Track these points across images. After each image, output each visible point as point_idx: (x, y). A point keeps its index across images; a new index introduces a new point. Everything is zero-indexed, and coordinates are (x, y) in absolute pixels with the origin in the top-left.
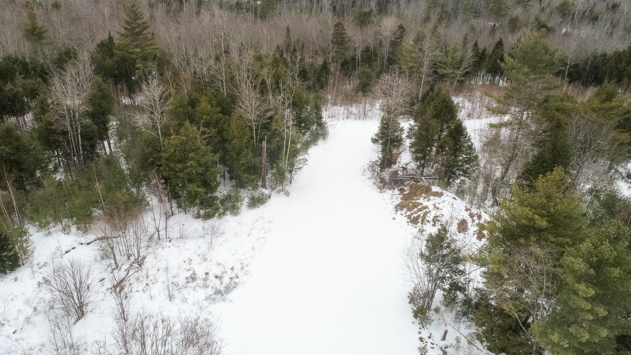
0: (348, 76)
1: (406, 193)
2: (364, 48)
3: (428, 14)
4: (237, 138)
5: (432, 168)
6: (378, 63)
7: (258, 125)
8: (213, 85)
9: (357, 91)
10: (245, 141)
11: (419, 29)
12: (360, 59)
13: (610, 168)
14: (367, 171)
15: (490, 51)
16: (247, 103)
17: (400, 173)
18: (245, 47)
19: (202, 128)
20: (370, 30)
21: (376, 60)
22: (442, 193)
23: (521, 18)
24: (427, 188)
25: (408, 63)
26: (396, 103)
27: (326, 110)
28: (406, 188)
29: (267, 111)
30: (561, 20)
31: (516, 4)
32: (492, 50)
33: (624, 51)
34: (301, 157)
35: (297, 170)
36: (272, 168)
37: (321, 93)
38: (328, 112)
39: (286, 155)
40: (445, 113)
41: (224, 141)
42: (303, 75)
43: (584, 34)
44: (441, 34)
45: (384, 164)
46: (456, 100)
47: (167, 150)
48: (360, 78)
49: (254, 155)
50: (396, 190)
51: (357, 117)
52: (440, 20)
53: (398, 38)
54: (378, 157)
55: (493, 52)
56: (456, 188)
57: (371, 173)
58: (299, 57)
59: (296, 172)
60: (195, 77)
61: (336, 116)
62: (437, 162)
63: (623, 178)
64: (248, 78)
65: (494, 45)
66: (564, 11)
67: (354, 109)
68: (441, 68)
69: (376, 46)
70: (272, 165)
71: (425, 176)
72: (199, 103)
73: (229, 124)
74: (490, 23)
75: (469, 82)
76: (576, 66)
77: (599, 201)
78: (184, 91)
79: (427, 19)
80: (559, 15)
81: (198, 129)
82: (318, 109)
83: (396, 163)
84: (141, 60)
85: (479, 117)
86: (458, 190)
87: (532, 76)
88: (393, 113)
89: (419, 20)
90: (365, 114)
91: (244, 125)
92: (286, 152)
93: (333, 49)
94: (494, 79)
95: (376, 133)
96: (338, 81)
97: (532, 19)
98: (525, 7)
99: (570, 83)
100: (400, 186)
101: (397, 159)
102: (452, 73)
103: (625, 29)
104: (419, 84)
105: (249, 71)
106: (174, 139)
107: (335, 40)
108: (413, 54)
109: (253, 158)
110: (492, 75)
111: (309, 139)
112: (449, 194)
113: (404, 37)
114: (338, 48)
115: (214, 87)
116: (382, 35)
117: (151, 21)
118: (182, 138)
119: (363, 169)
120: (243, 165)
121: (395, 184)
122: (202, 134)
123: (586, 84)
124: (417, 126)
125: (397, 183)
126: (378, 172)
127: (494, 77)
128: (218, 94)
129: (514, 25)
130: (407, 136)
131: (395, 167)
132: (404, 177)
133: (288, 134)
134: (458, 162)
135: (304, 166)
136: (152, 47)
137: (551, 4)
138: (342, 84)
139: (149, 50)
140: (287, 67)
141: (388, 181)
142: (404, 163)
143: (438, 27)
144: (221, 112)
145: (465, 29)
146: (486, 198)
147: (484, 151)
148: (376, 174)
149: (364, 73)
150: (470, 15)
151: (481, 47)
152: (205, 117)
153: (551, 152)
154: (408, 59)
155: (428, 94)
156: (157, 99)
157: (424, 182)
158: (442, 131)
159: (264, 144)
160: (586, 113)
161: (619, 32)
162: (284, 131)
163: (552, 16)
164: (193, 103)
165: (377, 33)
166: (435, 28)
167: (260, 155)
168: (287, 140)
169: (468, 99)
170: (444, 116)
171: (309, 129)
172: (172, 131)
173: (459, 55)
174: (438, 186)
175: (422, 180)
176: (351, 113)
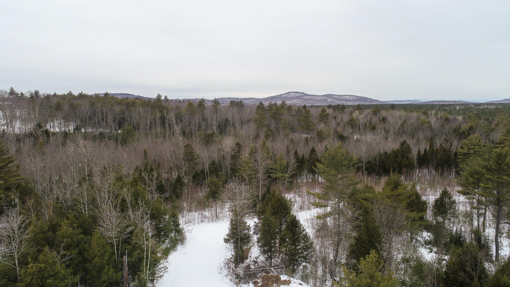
0: (199, 185)
1: (259, 285)
2: (211, 162)
3: (258, 132)
4: (98, 257)
5: (279, 258)
6: (223, 173)
7: (119, 241)
8: (75, 208)
9: (208, 198)
10: (106, 258)
11: (252, 145)
12: (208, 171)
13: (412, 239)
14: (223, 269)
15: (307, 156)
16: (108, 222)
17: (252, 267)
18: (107, 169)
19: (63, 251)
20: (214, 148)
21: (221, 171)
22: (289, 280)
23: (324, 131)
24: (277, 278)
25: (247, 171)
26: (241, 206)
27: (183, 217)
28: (259, 281)
29: (127, 227)
30: (352, 130)
31: (319, 122)
32: (308, 156)
33: (398, 149)
34: (162, 266)
35: (159, 278)
36: (134, 280)
37: (177, 203)
38: (184, 219)
39: (146, 266)
40: (281, 210)
41: (85, 260)
42: (161, 189)
43: (369, 139)
44: (269, 147)
45: (237, 260)
46: (289, 196)
47: (23, 279)
48: (209, 187)
49: (115, 270)
50: (251, 284)
51: (210, 220)
52: (267, 136)
53: (237, 152)
54: (232, 255)
55: (310, 157)
56: (301, 274)
57: (227, 270)
58: (155, 175)
59: (157, 280)
60: (57, 203)
61: (192, 221)
62: (282, 252)
63: (423, 246)
64: (109, 199)
65: (309, 152)
66: (352, 124)
67: (207, 213)
68: (273, 173)
69: (220, 160)
70: (133, 277)
71: (273, 267)
72: (60, 227)
73: (90, 244)
74: (304, 136)
75: (297, 181)
76: (369, 162)
77: (411, 267)
78: (46, 216)
79: (257, 136)
80: (350, 127)
81: (58, 252)
82: (174, 217)
83: (248, 258)
84: (3, 190)
85: (309, 209)
86: (302, 276)
87: (339, 176)
88: (239, 215)
89: (251, 137)
90: (216, 216)
91: (105, 242)
92: (147, 263)
93: (185, 165)
94: (315, 178)
95: (227, 233)
96: (191, 191)
97: (332, 132)
98: (325, 123)
99: (368, 175)
100: (253, 279)
101: (248, 255)
102: (282, 177)
103: (394, 134)
104: (257, 187)
105: (110, 193)
106: (32, 267)
107: (186, 158)
108: (250, 165)
109: (114, 274)
110: (312, 174)
111: (169, 246)
112: (295, 280)
113: (242, 152)
114: (189, 164)
115: (76, 210)
116: (224, 151)
117: (17, 154)
118: (40, 265)
119: (219, 268)
120: (104, 282)
121: (249, 278)
122: (62, 258)
123: (379, 175)
124: (260, 223)
125: (251, 276)
126: (233, 268)
127: (314, 175)
128: (80, 216)
129: (321, 136)
130: (254, 233)
131: (247, 261)
132: (256, 270)
133: (147, 246)
134: (298, 250)
135: (165, 274)
136: (15, 178)
137: (342, 120)
138: (195, 193)
139: (12, 181)
140: (145, 184)
141: (242, 276)
142: (254, 257)
143: (266, 142)
144: (82, 234)
145: (286, 142)
146: (326, 279)
147: (317, 237)
148: (231, 271)
149: (212, 182)
150: (289, 131)
151: (300, 154)
152: (65, 240)
153: (366, 234)
154: (246, 168)
155: (266, 194)
156: (16, 229)
157: (274, 273)
158: (281, 225)
159: (126, 259)
160: (383, 200)
161: (391, 135)
162: (143, 244)
163: (345, 128)
164: (54, 228)
165: (220, 150)
166: (264, 143)
167: (122, 269)
168: (147, 251)
169: (298, 195)
170: (281, 213)
171: (168, 236)
172: (30, 260)
173: (284, 162)
174: (285, 275)
175: (272, 271)
176: (205, 217)
